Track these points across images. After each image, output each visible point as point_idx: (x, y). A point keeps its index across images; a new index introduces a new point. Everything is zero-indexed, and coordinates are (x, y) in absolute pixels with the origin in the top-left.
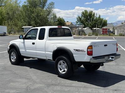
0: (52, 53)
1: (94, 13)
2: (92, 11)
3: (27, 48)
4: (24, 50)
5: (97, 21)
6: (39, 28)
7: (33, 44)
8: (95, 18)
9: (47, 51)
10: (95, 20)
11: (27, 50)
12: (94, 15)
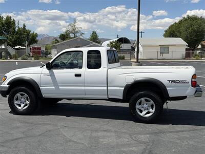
0: (123, 88)
1: (14, 20)
2: (11, 17)
3: (60, 84)
4: (53, 87)
5: (21, 34)
6: (85, 50)
7: (78, 75)
8: (17, 28)
9: (109, 86)
10: (17, 33)
11: (60, 87)
12: (14, 23)
